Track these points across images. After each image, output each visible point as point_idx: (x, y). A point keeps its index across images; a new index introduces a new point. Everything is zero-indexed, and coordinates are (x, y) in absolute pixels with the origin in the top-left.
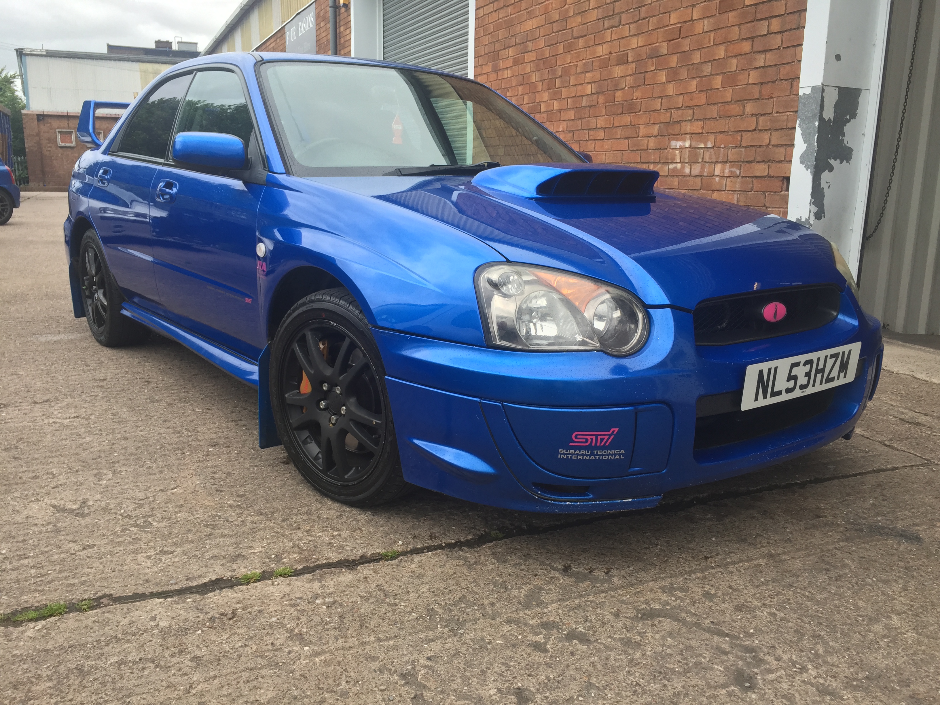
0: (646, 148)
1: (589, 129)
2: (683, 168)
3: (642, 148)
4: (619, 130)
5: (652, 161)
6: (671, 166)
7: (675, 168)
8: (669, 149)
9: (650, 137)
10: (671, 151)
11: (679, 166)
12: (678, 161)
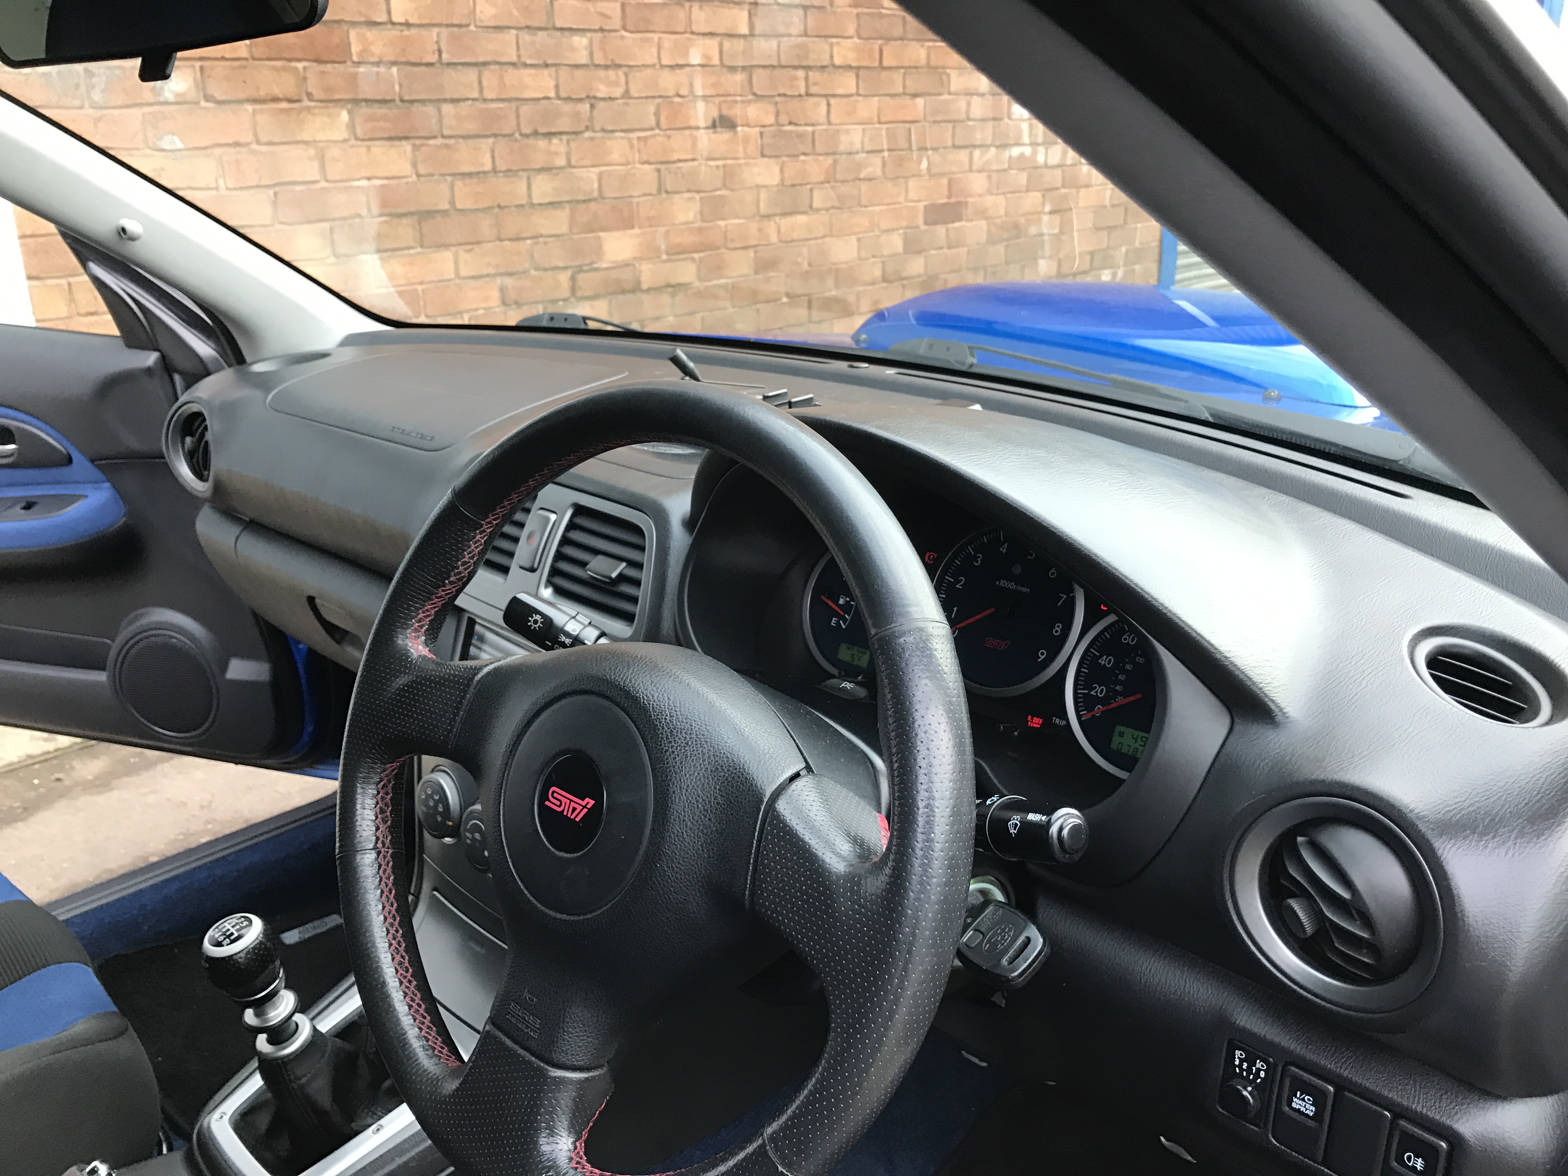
0: (963, 116)
1: (808, 68)
2: (1035, 153)
3: (955, 117)
4: (898, 76)
5: (978, 143)
6: (1015, 151)
7: (1022, 155)
8: (1006, 120)
9: (972, 94)
10: (1011, 123)
11: (1027, 151)
12: (1026, 140)
